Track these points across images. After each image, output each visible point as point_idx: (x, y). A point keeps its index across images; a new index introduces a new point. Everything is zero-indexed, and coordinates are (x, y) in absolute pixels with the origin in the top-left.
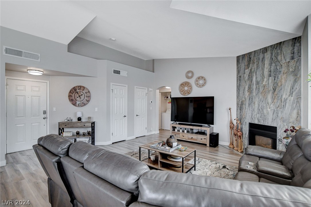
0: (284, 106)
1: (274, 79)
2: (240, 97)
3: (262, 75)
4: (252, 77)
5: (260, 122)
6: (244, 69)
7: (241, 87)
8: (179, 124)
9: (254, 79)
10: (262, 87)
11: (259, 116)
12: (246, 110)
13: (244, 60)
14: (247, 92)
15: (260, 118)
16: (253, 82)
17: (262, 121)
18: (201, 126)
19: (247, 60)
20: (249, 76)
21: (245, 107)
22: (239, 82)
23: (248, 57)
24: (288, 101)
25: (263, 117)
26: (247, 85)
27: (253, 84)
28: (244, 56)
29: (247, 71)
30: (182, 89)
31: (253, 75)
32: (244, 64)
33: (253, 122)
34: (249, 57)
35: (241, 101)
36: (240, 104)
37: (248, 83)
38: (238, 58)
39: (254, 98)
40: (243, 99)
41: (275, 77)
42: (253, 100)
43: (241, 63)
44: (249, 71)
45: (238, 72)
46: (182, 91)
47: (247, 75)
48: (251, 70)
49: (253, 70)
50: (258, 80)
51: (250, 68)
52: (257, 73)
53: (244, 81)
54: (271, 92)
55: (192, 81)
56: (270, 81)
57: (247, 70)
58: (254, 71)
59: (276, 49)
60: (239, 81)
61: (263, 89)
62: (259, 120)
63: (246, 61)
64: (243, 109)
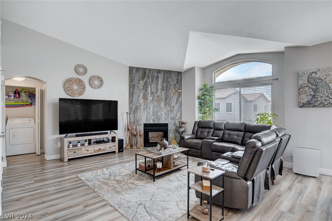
0: (173, 110)
1: (165, 92)
2: (133, 103)
3: (156, 88)
4: (147, 88)
5: (155, 122)
6: (138, 80)
7: (134, 94)
8: (77, 136)
9: (149, 89)
10: (156, 97)
11: (154, 117)
12: (141, 113)
13: (138, 73)
14: (141, 99)
15: (155, 119)
16: (148, 92)
17: (157, 121)
18: (107, 133)
19: (142, 74)
20: (144, 86)
21: (140, 111)
22: (132, 90)
23: (143, 71)
24: (175, 107)
25: (157, 118)
26: (142, 94)
27: (148, 94)
28: (138, 69)
29: (142, 83)
31: (148, 87)
32: (138, 76)
33: (148, 123)
34: (144, 71)
35: (134, 106)
36: (134, 108)
37: (143, 92)
38: (131, 69)
39: (149, 104)
40: (138, 105)
41: (166, 92)
42: (148, 106)
43: (135, 74)
44: (144, 83)
45: (131, 81)
47: (142, 85)
48: (146, 82)
49: (148, 83)
50: (153, 91)
51: (145, 81)
52: (152, 86)
53: (138, 90)
54: (163, 101)
56: (163, 93)
57: (142, 81)
58: (149, 84)
59: (167, 73)
60: (132, 88)
61: (157, 98)
62: (154, 121)
63: (141, 73)
64: (137, 113)
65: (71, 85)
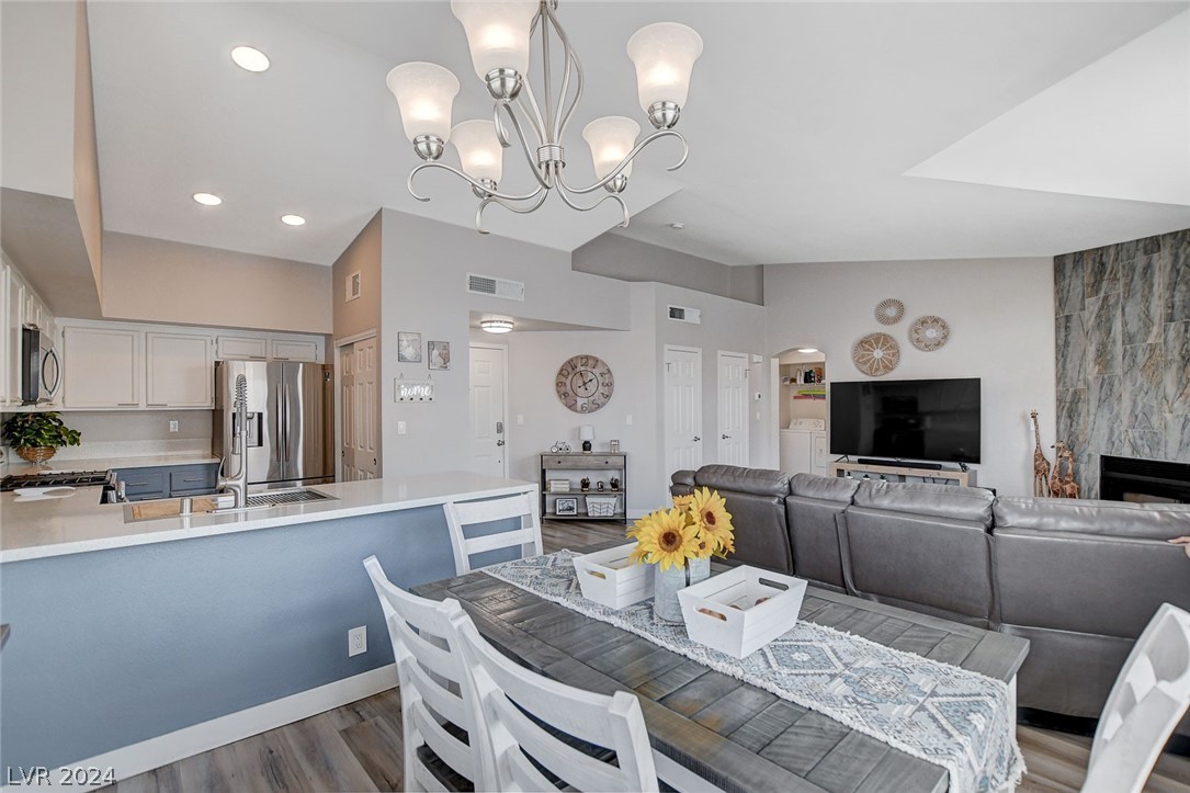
1: (1183, 328)
2: (1067, 380)
3: (1143, 316)
4: (1109, 320)
5: (1138, 452)
6: (1080, 296)
7: (1070, 349)
8: (860, 462)
9: (1117, 326)
10: (1144, 350)
11: (1137, 435)
12: (1092, 417)
13: (1080, 270)
14: (1092, 364)
15: (1139, 442)
16: (1112, 335)
17: (1147, 450)
18: (939, 468)
19: (1093, 269)
20: (1099, 316)
21: (1088, 410)
22: (1063, 334)
23: (1094, 261)
25: (1149, 436)
26: (1094, 345)
27: (1114, 342)
28: (1079, 257)
29: (1093, 304)
30: (863, 356)
31: (1114, 316)
32: (1079, 282)
33: (1114, 455)
34: (1098, 259)
35: (1071, 390)
36: (1069, 399)
37: (1096, 338)
38: (1059, 262)
39: (1116, 382)
40: (1081, 386)
41: (1187, 324)
42: (1115, 388)
43: (1070, 277)
44: (1100, 303)
45: (1060, 305)
46: (865, 363)
47: (1092, 313)
48: (1106, 299)
49: (1112, 301)
50: (1132, 331)
51: (1102, 295)
52: (1127, 310)
53: (1082, 332)
54: (1174, 366)
55: (900, 332)
56: (1172, 334)
57: (1093, 299)
58: (1117, 303)
60: (1063, 330)
61: (1147, 356)
62: (1134, 448)
63: (1089, 271)
64: (1079, 415)
65: (868, 350)
